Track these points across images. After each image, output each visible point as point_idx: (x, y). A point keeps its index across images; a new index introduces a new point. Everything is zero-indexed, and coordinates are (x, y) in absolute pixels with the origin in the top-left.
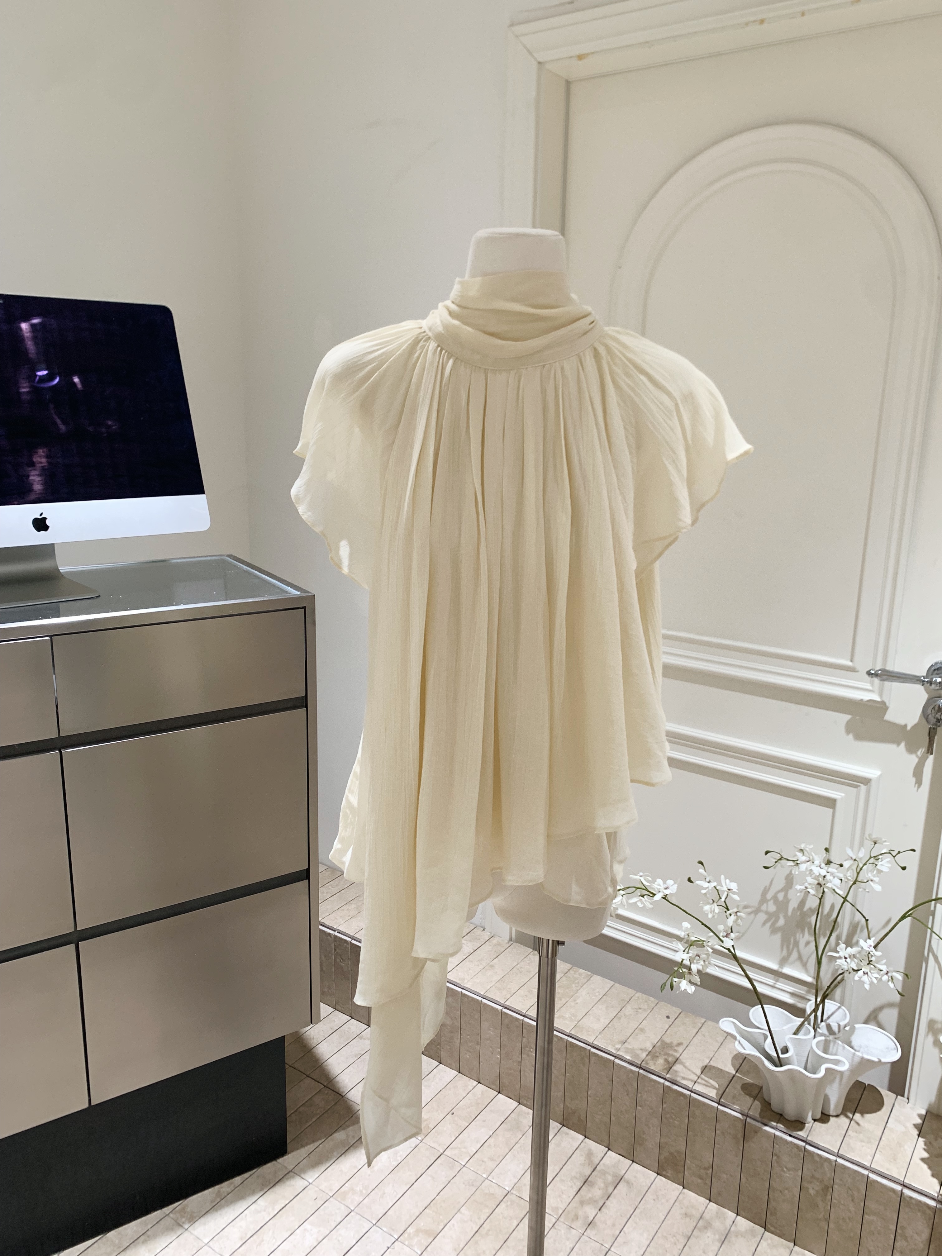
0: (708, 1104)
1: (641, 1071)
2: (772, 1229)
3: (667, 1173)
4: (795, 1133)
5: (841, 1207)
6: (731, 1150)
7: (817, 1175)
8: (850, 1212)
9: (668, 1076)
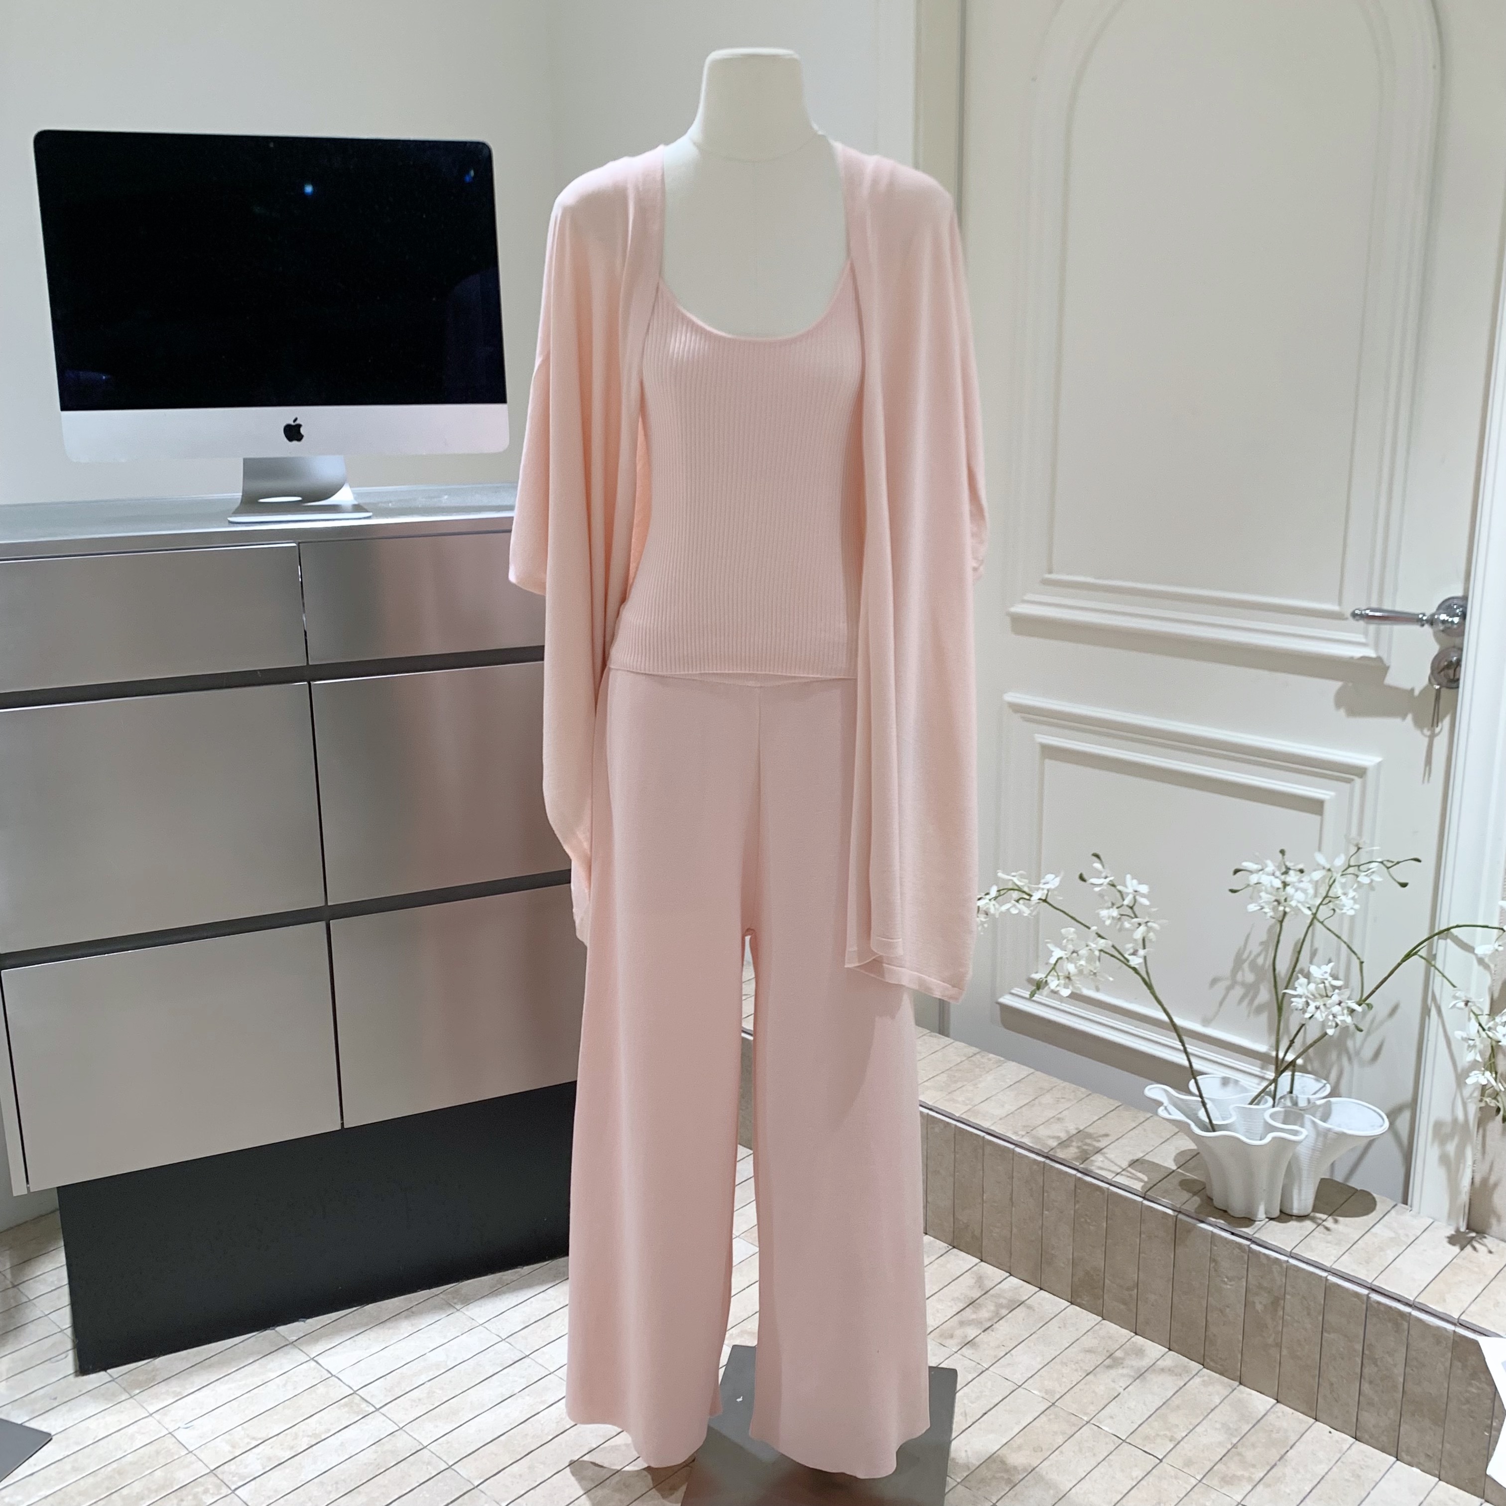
0: (1132, 1199)
1: (1048, 1161)
2: (1212, 1364)
3: (1083, 1300)
4: (1237, 1230)
5: (1295, 1325)
6: (1159, 1260)
7: (1265, 1284)
8: (1306, 1330)
9: (1082, 1166)
